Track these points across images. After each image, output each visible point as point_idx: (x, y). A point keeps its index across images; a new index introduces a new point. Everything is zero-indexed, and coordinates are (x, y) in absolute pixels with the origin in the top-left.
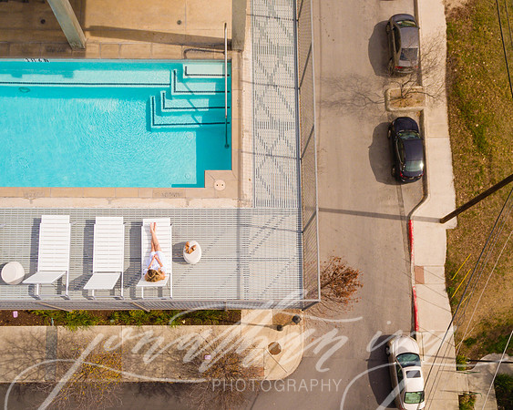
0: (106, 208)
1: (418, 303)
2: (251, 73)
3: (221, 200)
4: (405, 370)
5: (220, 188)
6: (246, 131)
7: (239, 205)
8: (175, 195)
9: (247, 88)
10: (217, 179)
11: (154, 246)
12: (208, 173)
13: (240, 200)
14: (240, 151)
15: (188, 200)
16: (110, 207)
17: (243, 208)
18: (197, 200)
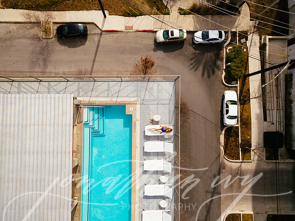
1: (141, 29)
3: (137, 109)
4: (170, 37)
8: (135, 125)
10: (129, 110)
12: (127, 113)
15: (137, 120)
16: (139, 148)
18: (137, 117)
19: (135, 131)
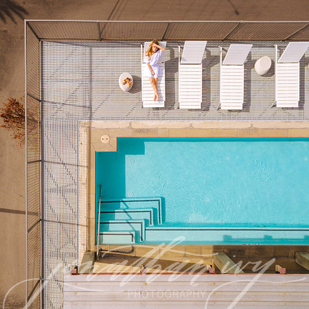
12: (114, 149)
15: (130, 127)
17: (87, 121)
18: (124, 127)
19: (155, 130)
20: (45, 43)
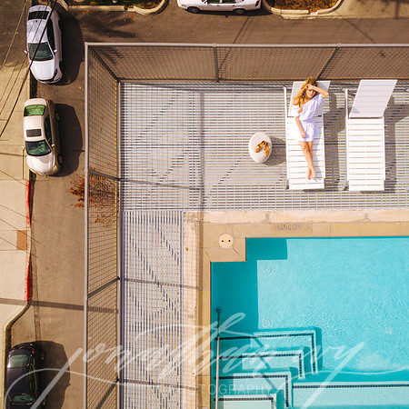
0: (371, 209)
1: (25, 210)
2: (184, 402)
3: (225, 221)
4: (42, 137)
5: (226, 237)
6: (192, 317)
7: (202, 215)
8: (284, 226)
9: (190, 380)
10: (229, 249)
11: (309, 148)
12: (241, 257)
13: (201, 222)
14: (200, 289)
15: (267, 221)
16: (366, 210)
17: (196, 211)
18: (255, 220)
19: (308, 225)
20: (128, 86)
